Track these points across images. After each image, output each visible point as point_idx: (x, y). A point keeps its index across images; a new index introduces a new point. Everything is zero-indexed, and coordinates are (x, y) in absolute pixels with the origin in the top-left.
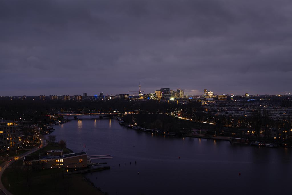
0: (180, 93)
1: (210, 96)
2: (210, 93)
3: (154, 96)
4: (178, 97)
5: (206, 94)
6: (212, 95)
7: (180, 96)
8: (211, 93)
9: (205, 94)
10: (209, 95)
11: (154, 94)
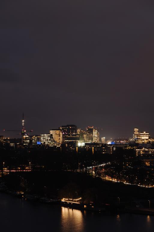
0: (93, 134)
1: (144, 140)
2: (144, 135)
3: (50, 140)
4: (90, 142)
5: (138, 135)
6: (147, 138)
7: (92, 140)
8: (146, 135)
9: (136, 137)
10: (143, 138)
11: (50, 136)
